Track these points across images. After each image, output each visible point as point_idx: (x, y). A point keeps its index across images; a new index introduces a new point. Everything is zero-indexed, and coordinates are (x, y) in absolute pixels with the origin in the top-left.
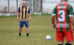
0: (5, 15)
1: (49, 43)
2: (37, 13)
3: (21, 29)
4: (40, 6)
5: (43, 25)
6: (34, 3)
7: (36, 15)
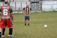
0: (19, 12)
1: (46, 30)
2: (39, 11)
3: (25, 21)
4: (40, 7)
5: (43, 18)
6: (37, 5)
7: (38, 12)
